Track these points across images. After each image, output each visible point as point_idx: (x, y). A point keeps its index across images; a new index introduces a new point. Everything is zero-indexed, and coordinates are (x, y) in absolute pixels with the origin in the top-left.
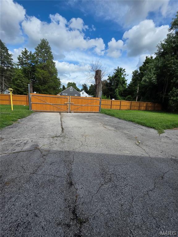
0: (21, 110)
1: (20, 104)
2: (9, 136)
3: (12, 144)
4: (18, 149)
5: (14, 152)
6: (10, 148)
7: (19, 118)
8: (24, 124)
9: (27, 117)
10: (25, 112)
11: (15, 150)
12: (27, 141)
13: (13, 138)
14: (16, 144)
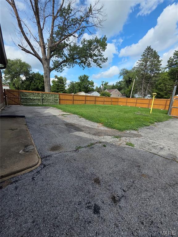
0: (158, 114)
1: (158, 108)
2: (146, 135)
3: (149, 144)
4: (154, 151)
5: (150, 151)
6: (147, 147)
7: (156, 122)
8: (160, 128)
9: (164, 122)
10: (163, 117)
11: (151, 150)
12: (163, 147)
13: (150, 138)
14: (153, 145)
